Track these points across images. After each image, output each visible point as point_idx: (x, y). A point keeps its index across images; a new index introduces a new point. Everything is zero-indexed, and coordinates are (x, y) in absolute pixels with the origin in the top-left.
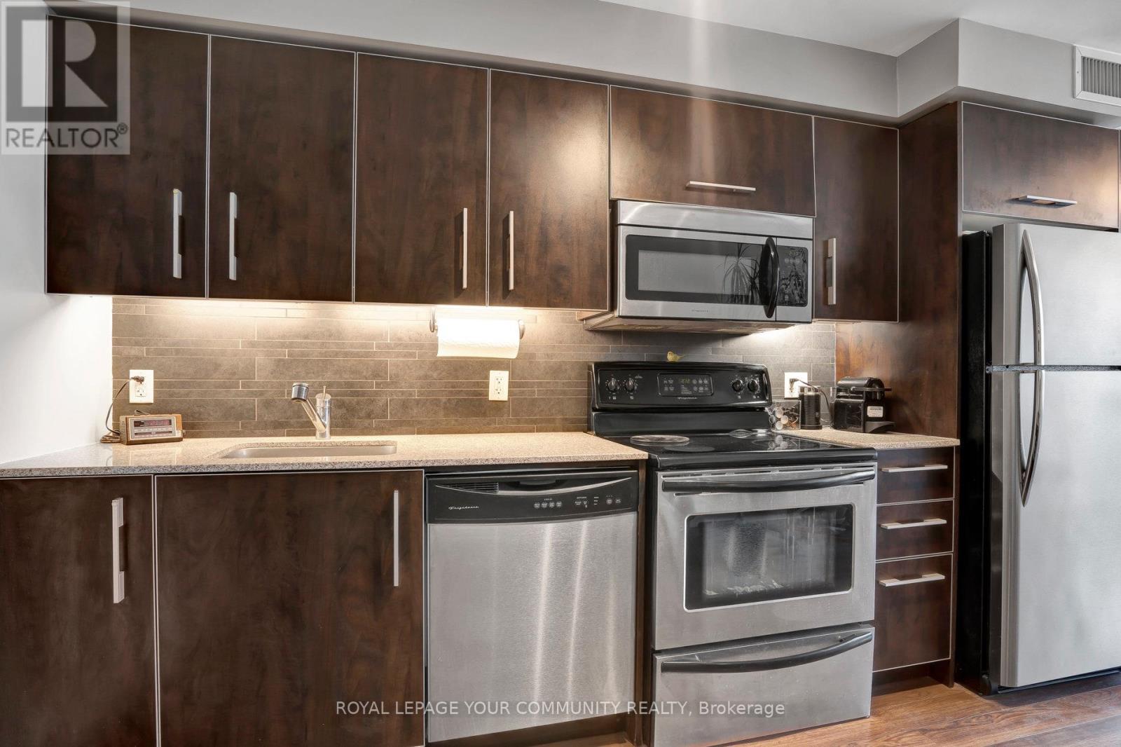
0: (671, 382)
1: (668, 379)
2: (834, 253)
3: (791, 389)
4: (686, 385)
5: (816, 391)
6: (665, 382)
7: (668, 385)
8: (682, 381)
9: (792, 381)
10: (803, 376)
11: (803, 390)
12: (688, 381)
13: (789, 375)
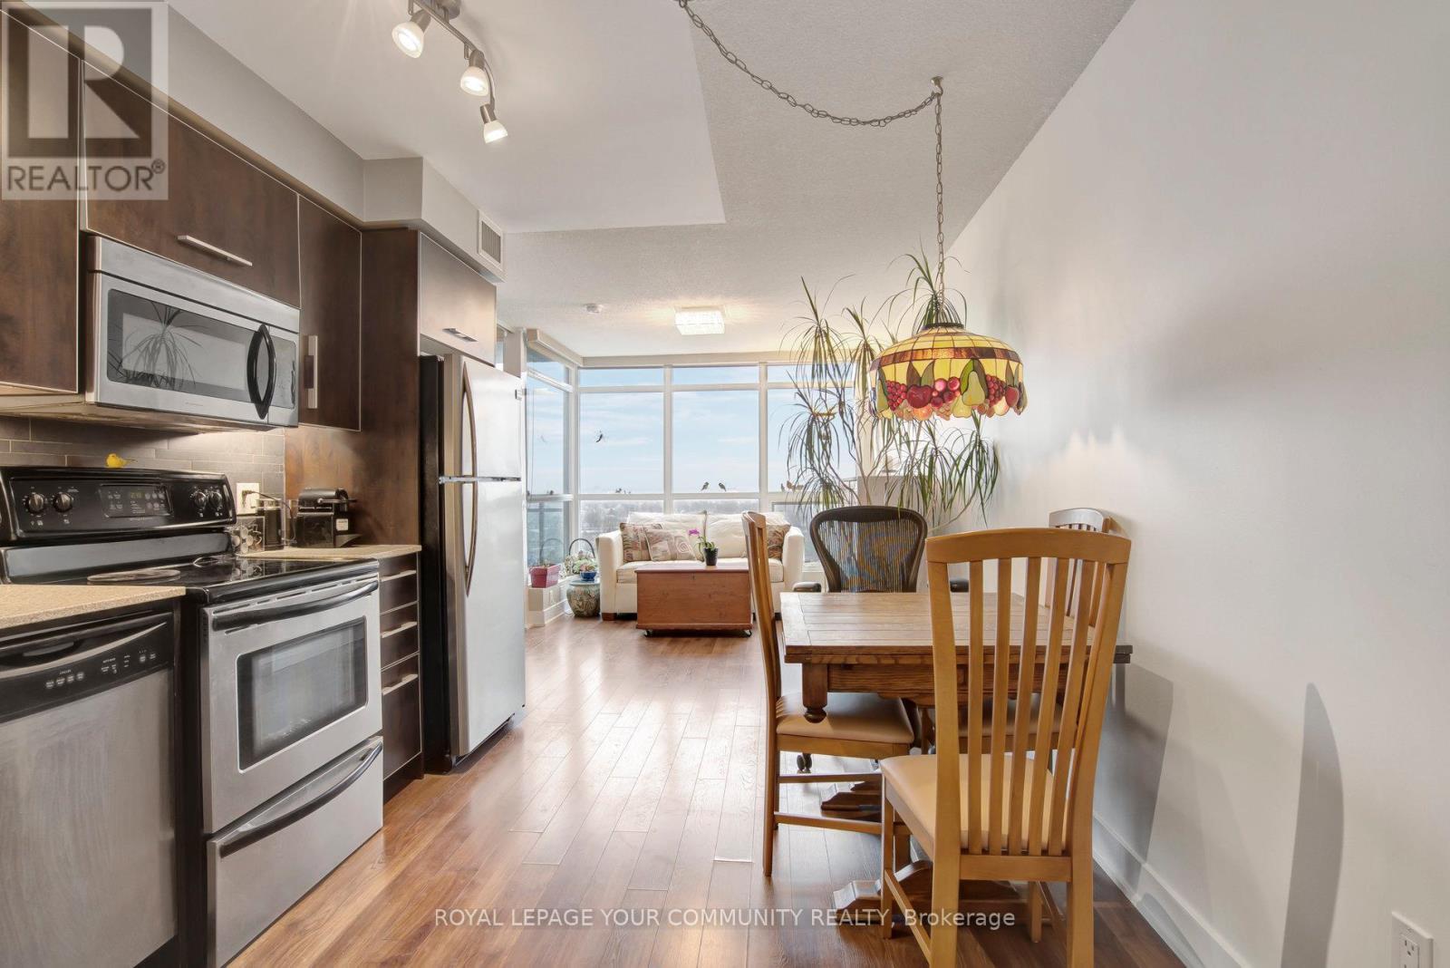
0: (118, 496)
1: (112, 494)
2: (314, 351)
3: (244, 503)
4: (138, 501)
5: (277, 503)
6: (110, 497)
7: (115, 501)
8: (132, 495)
9: (245, 494)
10: (255, 487)
11: (262, 504)
12: (139, 495)
13: (240, 488)
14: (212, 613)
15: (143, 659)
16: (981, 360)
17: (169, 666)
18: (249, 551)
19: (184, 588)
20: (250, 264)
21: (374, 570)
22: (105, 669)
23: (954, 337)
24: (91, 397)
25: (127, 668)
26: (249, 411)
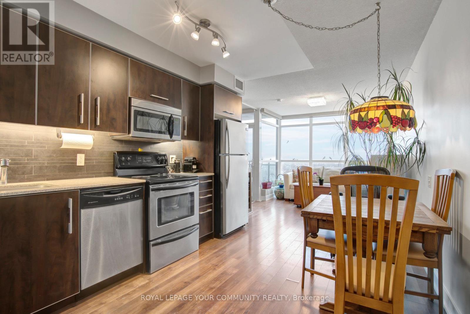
2: (186, 120)
3: (172, 160)
4: (145, 159)
5: (179, 161)
6: (139, 158)
7: (140, 159)
8: (143, 158)
9: (172, 158)
10: (175, 156)
11: (175, 161)
12: (145, 158)
13: (171, 156)
14: (151, 187)
15: (136, 196)
16: (389, 110)
17: (142, 198)
18: (171, 173)
19: (145, 180)
20: (168, 99)
21: (197, 179)
22: (127, 197)
23: (386, 101)
24: (130, 135)
25: (132, 198)
26: (168, 137)
